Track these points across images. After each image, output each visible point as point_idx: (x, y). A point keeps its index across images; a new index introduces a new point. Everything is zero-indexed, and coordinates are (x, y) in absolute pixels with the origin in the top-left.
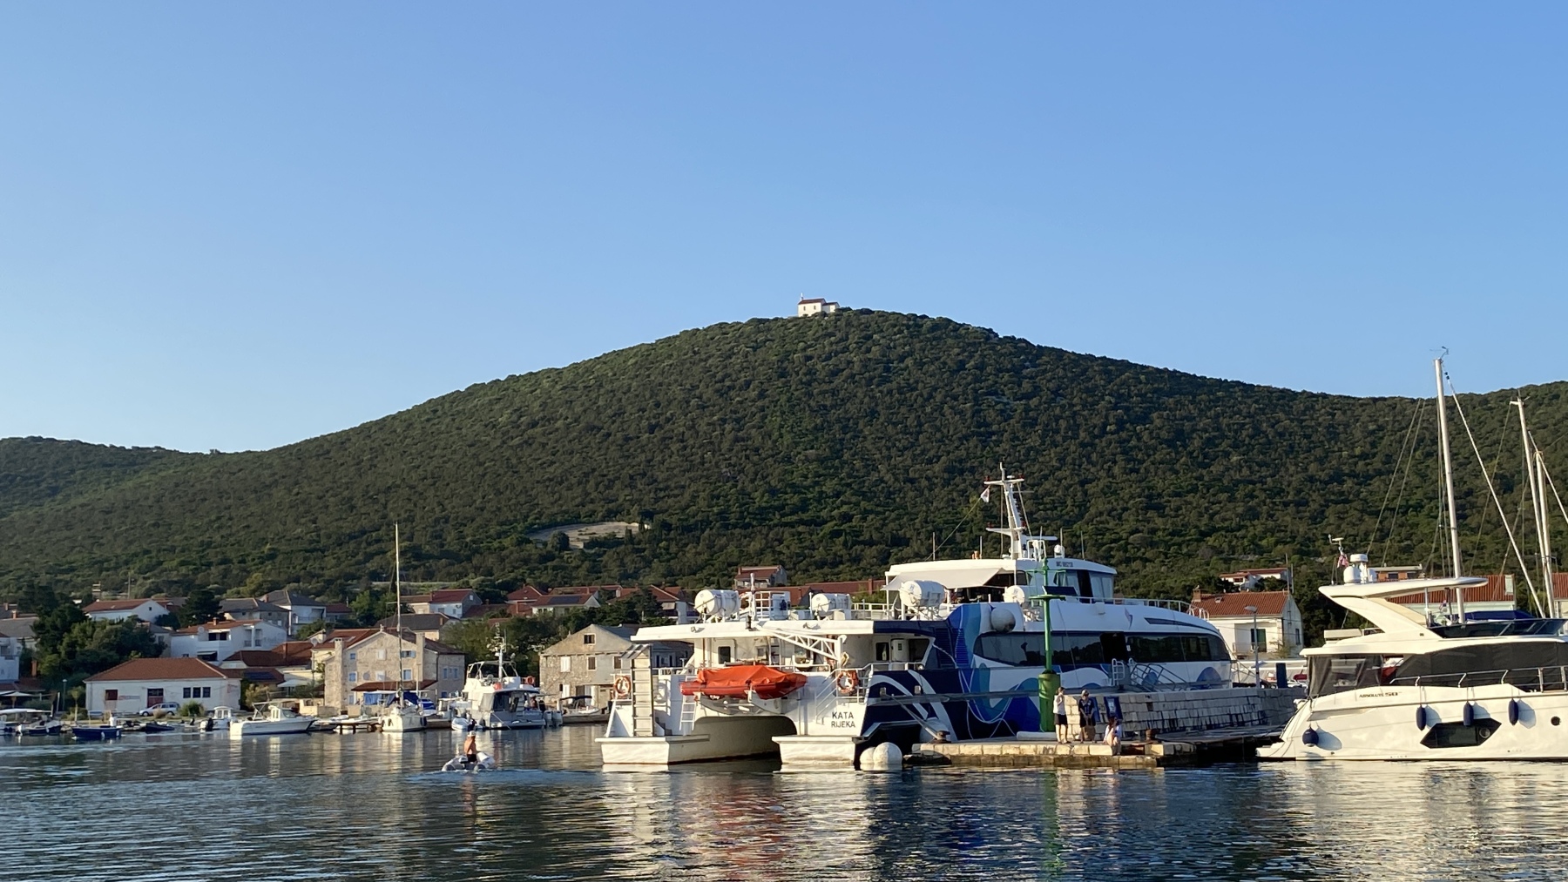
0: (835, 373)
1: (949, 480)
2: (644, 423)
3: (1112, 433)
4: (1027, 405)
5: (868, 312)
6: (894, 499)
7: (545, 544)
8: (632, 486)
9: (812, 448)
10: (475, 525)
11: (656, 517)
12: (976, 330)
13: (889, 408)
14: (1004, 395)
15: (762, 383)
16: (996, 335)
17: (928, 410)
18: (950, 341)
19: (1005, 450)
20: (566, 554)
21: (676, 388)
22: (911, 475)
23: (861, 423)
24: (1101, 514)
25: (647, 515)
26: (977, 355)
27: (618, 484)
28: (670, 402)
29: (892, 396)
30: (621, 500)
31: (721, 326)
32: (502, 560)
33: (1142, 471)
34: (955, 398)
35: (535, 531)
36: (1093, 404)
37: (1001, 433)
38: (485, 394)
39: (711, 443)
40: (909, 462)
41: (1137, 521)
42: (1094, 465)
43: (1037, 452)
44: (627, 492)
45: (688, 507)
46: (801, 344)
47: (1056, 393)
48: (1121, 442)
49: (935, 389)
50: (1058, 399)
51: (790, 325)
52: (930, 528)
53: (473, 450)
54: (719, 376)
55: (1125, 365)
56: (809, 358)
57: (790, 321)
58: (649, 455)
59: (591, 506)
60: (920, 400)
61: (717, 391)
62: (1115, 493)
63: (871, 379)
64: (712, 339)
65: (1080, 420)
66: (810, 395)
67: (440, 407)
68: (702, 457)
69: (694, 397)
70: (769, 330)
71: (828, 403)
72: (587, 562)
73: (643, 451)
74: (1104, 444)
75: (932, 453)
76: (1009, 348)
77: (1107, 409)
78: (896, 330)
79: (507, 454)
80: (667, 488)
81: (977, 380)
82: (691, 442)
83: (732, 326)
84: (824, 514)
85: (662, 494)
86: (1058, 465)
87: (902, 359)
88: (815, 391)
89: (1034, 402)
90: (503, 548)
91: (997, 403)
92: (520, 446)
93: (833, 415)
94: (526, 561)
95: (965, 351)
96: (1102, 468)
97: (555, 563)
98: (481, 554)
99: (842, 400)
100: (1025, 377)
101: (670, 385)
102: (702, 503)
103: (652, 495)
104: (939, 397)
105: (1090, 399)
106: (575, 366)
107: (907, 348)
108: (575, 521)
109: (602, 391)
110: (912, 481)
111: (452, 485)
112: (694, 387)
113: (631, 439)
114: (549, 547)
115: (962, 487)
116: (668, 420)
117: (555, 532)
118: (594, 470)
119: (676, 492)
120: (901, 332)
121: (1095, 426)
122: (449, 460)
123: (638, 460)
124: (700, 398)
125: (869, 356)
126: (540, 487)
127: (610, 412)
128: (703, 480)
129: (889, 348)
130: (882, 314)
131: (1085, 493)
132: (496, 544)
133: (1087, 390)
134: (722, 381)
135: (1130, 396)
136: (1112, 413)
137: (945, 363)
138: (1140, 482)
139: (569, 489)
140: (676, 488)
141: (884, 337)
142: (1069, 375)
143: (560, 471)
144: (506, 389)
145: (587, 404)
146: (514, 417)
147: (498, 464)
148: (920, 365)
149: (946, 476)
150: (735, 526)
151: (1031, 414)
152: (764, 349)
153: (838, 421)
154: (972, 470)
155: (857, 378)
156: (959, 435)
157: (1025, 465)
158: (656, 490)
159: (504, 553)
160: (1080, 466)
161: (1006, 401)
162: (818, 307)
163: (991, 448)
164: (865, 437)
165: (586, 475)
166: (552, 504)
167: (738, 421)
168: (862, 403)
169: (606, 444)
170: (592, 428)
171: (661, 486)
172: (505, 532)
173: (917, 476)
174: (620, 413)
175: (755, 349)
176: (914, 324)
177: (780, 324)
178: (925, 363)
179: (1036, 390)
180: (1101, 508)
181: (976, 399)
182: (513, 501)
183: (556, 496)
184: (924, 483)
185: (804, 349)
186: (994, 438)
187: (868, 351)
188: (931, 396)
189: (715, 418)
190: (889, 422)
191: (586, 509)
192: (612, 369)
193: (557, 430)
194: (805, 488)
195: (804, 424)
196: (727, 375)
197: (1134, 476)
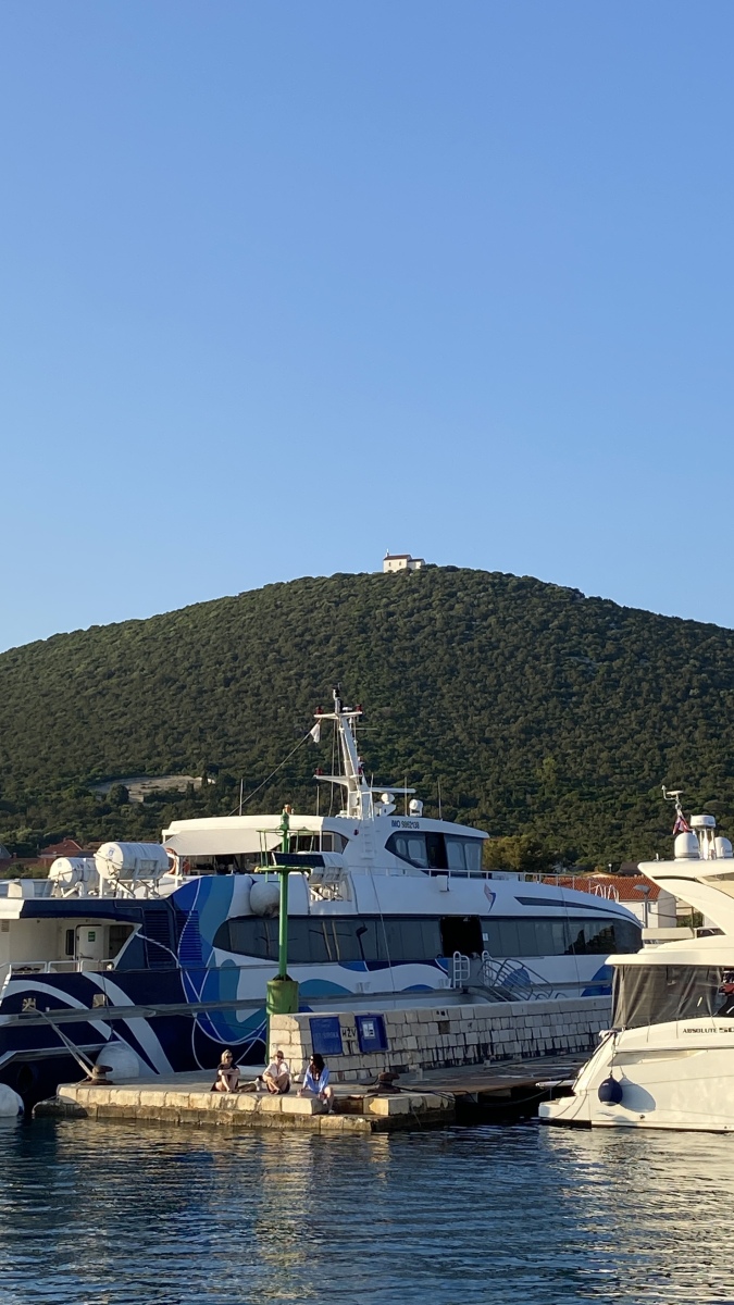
0: (415, 631)
1: (526, 740)
2: (220, 676)
3: (695, 697)
4: (610, 667)
5: (454, 569)
6: (467, 759)
7: (104, 797)
8: (201, 740)
9: (388, 705)
10: (37, 775)
11: (222, 772)
12: (562, 590)
13: (468, 666)
14: (587, 656)
15: (342, 638)
16: (583, 596)
17: (509, 669)
18: (535, 600)
19: (585, 712)
20: (123, 808)
21: (255, 641)
22: (487, 735)
23: (440, 680)
24: (678, 779)
25: (213, 769)
26: (562, 615)
27: (187, 737)
28: (247, 655)
29: (473, 654)
30: (188, 753)
31: (306, 580)
32: (57, 812)
33: (724, 736)
34: (537, 658)
35: (98, 784)
36: (676, 668)
37: (581, 694)
38: (67, 645)
39: (287, 698)
40: (486, 722)
41: (715, 787)
42: (675, 729)
43: (617, 715)
44: (194, 745)
45: (255, 762)
46: (385, 600)
47: (640, 655)
48: (703, 706)
49: (517, 648)
50: (642, 662)
51: (374, 581)
52: (501, 789)
53: (47, 700)
54: (299, 630)
55: (712, 628)
56: (391, 614)
57: (374, 576)
58: (222, 708)
59: (157, 759)
60: (501, 659)
61: (296, 645)
62: (694, 758)
63: (453, 636)
64: (295, 593)
65: (662, 682)
66: (390, 652)
67: (20, 657)
68: (276, 712)
69: (273, 650)
70: (353, 585)
71: (407, 660)
72: (143, 817)
73: (216, 705)
74: (686, 708)
75: (510, 712)
76: (594, 608)
77: (691, 673)
78: (481, 587)
79: (79, 704)
80: (237, 742)
81: (560, 640)
82: (265, 696)
83: (316, 580)
84: (393, 772)
85: (230, 748)
86: (638, 728)
87: (485, 617)
88: (395, 648)
89: (617, 664)
90: (59, 800)
91: (580, 664)
92: (94, 696)
93: (410, 673)
94: (81, 814)
95: (549, 610)
96: (683, 731)
97: (110, 816)
98: (37, 805)
99: (422, 657)
100: (609, 639)
101: (249, 638)
102: (270, 759)
103: (220, 749)
104: (520, 657)
105: (674, 663)
106: (158, 618)
107: (491, 606)
108: (139, 773)
109: (180, 644)
110: (488, 741)
111: (19, 735)
112: (273, 641)
113: (206, 692)
114: (108, 799)
115: (538, 748)
116: (244, 674)
117: (115, 785)
118: (164, 722)
119: (245, 746)
120: (485, 590)
121: (678, 690)
122: (22, 709)
123: (210, 713)
124: (279, 652)
125: (451, 613)
126: (107, 739)
127: (186, 664)
128: (274, 735)
129: (472, 605)
130: (468, 572)
131: (664, 758)
132: (54, 796)
133: (673, 654)
134: (302, 635)
135: (715, 660)
136: (696, 677)
137: (528, 622)
138: (720, 747)
139: (137, 741)
140: (246, 742)
141: (468, 595)
142: (655, 637)
143: (130, 722)
144: (88, 640)
145: (165, 656)
146: (91, 668)
147: (69, 714)
148: (503, 623)
149: (523, 736)
150: (301, 783)
151: (613, 675)
152: (346, 604)
153: (417, 678)
154: (550, 731)
155: (439, 635)
156: (539, 695)
157: (604, 727)
158: (226, 743)
159: (59, 805)
160: (660, 730)
161: (588, 662)
162: (404, 564)
163: (571, 709)
164: (443, 696)
165: (156, 727)
166: (119, 756)
167: (315, 676)
168: (441, 660)
169: (179, 696)
170: (166, 680)
171: (231, 740)
172: (65, 784)
173: (492, 736)
174: (196, 666)
175: (337, 604)
176: (499, 583)
177: (364, 579)
178: (508, 622)
179: (620, 652)
180: (679, 773)
181: (557, 659)
182: (79, 752)
183: (124, 748)
184: (499, 743)
185: (387, 605)
186: (574, 699)
187: (452, 608)
188: (512, 655)
189: (292, 672)
190: (469, 680)
191: (151, 762)
192: (194, 621)
193: (132, 681)
194: (377, 745)
195: (381, 681)
196: (308, 630)
197: (715, 740)
